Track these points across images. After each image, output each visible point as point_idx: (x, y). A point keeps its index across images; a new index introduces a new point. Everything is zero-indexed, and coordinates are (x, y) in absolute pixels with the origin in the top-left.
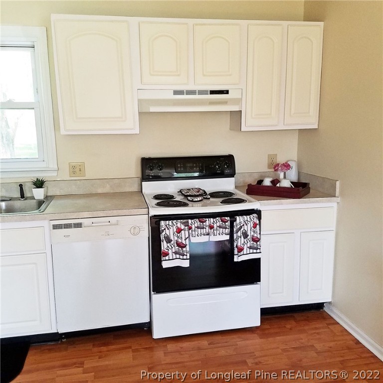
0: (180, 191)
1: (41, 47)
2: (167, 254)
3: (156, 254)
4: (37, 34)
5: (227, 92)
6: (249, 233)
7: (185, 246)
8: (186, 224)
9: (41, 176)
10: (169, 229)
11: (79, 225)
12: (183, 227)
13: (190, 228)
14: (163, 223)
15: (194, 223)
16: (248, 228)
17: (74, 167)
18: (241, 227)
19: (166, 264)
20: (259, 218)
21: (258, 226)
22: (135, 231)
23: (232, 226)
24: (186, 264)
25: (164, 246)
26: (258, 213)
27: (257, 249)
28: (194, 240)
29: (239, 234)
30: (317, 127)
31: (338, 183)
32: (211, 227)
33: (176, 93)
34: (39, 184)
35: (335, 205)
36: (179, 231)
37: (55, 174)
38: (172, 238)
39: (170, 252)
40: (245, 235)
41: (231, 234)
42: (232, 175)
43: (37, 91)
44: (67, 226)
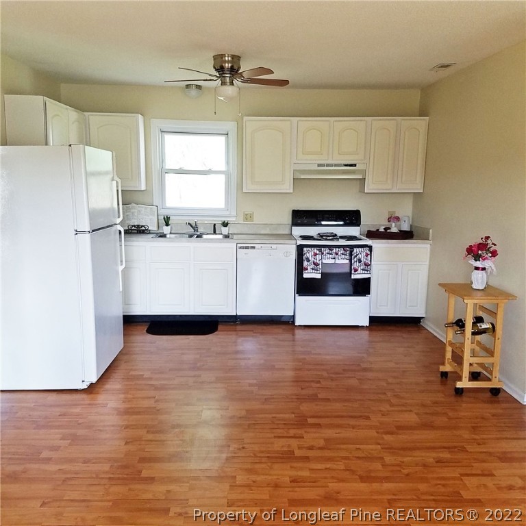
0: (319, 234)
1: (233, 135)
2: (307, 269)
3: (300, 269)
4: (231, 126)
5: (355, 165)
6: (362, 259)
7: (319, 265)
8: (320, 251)
9: (226, 220)
10: (308, 253)
11: (254, 248)
12: (318, 252)
13: (323, 254)
14: (305, 249)
15: (326, 251)
16: (362, 256)
17: (246, 215)
18: (357, 255)
19: (305, 276)
20: (371, 251)
21: (369, 256)
22: (287, 254)
23: (351, 255)
24: (319, 276)
25: (305, 263)
26: (370, 248)
27: (367, 271)
28: (324, 261)
29: (355, 259)
30: (422, 191)
31: (431, 231)
32: (337, 254)
33: (319, 165)
34: (225, 224)
35: (428, 246)
36: (315, 254)
37: (234, 219)
38: (310, 259)
39: (309, 268)
40: (360, 261)
41: (351, 260)
42: (358, 225)
43: (228, 163)
44: (247, 248)
